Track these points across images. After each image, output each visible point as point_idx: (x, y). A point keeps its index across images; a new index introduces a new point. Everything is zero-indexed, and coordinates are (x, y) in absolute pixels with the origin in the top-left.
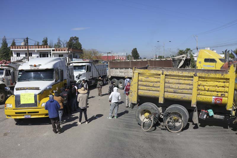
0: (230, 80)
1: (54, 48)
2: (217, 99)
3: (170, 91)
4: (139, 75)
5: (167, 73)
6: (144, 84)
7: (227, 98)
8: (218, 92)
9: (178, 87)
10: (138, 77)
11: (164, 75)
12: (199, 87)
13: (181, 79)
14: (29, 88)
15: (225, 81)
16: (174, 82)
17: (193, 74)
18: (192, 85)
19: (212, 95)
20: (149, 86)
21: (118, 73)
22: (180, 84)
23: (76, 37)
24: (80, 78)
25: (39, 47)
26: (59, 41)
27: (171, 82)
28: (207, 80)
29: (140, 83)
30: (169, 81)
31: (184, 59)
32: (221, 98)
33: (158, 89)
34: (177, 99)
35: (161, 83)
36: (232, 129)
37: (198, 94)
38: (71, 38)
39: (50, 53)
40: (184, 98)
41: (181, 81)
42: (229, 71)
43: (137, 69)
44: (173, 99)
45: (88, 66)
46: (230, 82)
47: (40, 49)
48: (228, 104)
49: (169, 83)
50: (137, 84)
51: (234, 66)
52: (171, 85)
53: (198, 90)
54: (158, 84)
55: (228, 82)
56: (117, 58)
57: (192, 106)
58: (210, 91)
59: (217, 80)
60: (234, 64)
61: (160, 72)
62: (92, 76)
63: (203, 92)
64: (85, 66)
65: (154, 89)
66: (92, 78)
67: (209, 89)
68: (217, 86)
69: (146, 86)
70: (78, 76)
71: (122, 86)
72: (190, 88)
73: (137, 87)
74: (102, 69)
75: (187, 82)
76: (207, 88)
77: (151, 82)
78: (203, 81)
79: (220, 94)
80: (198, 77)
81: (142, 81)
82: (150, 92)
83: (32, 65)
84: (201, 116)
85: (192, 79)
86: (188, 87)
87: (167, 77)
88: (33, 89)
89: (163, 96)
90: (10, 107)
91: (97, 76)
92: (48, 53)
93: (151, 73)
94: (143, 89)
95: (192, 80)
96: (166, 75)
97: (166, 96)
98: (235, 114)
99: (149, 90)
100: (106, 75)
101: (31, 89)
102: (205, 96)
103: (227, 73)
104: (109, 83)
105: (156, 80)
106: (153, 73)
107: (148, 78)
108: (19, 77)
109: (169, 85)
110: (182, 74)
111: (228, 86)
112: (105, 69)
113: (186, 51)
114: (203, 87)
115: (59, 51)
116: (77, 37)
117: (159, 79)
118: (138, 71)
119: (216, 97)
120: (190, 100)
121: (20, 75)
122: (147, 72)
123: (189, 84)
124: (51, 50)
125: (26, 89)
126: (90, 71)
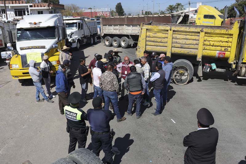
0: (233, 35)
1: (31, 3)
2: (220, 53)
3: (177, 47)
4: (147, 31)
5: (175, 28)
6: (152, 40)
7: (229, 53)
8: (221, 47)
9: (185, 42)
10: (146, 33)
11: (172, 31)
12: (204, 42)
13: (188, 35)
14: (34, 47)
15: (229, 36)
16: (181, 38)
17: (200, 30)
18: (198, 40)
19: (216, 50)
20: (157, 42)
21: (112, 31)
22: (187, 39)
24: (72, 36)
25: (13, 2)
27: (178, 38)
28: (212, 35)
29: (148, 39)
30: (176, 37)
31: (183, 15)
32: (225, 52)
33: (166, 44)
34: (184, 54)
35: (169, 38)
36: (231, 81)
37: (204, 48)
39: (28, 9)
40: (190, 53)
41: (188, 37)
42: (233, 27)
43: (145, 25)
44: (180, 54)
45: (79, 23)
46: (233, 37)
47: (14, 5)
48: (230, 58)
49: (176, 38)
50: (145, 40)
51: (238, 22)
52: (178, 40)
53: (204, 45)
54: (166, 40)
55: (231, 37)
56: (100, 15)
57: (197, 60)
58: (215, 46)
59: (222, 36)
60: (238, 20)
61: (168, 28)
62: (83, 34)
63: (208, 47)
64: (76, 23)
65: (161, 44)
66: (83, 36)
67: (213, 44)
68: (221, 41)
69: (153, 42)
70: (70, 35)
71: (116, 44)
72: (196, 43)
73: (145, 43)
74: (92, 27)
75: (193, 37)
76: (212, 43)
77: (159, 38)
78: (209, 36)
79: (223, 49)
80: (204, 33)
81: (149, 37)
82: (158, 47)
83: (31, 23)
84: (205, 70)
85: (198, 34)
86: (195, 42)
87: (175, 33)
88: (39, 48)
89: (171, 51)
90: (17, 67)
91: (88, 34)
92: (25, 9)
93: (160, 29)
94: (151, 45)
95: (199, 36)
96: (174, 31)
97: (173, 52)
98: (235, 67)
99: (157, 46)
100: (97, 33)
101: (37, 48)
102: (209, 51)
103: (231, 29)
104: (102, 41)
105: (164, 35)
106: (161, 29)
107: (156, 33)
108: (18, 36)
109: (176, 40)
110: (189, 30)
111: (231, 41)
112: (95, 26)
113: (176, 7)
114: (208, 42)
115: (38, 7)
117: (167, 35)
118: (146, 27)
119: (220, 52)
120: (195, 55)
121: (19, 34)
122: (155, 28)
123: (195, 40)
124: (28, 6)
125: (31, 49)
126: (82, 29)
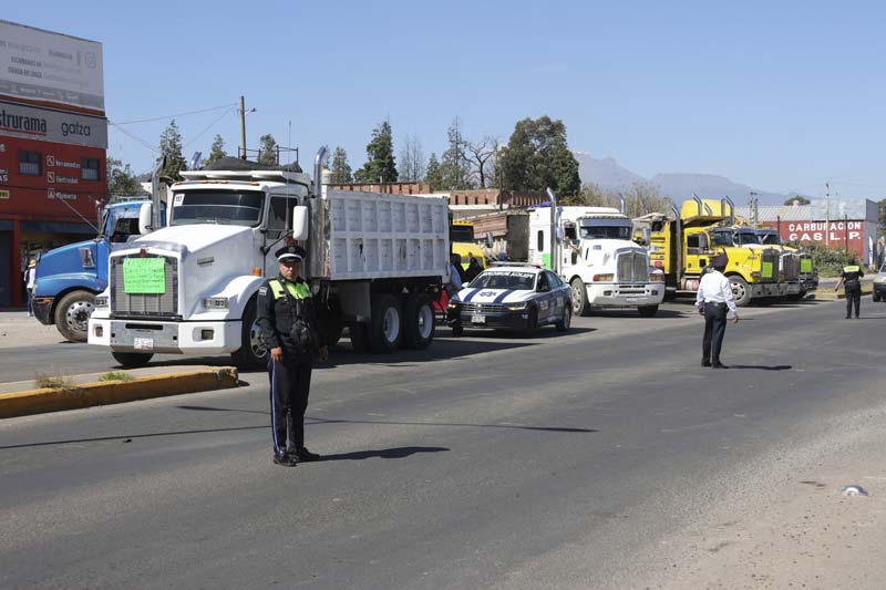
23: (546, 121)
26: (456, 140)
38: (519, 125)
56: (800, 234)
115: (467, 203)
116: (553, 120)
